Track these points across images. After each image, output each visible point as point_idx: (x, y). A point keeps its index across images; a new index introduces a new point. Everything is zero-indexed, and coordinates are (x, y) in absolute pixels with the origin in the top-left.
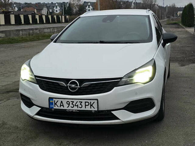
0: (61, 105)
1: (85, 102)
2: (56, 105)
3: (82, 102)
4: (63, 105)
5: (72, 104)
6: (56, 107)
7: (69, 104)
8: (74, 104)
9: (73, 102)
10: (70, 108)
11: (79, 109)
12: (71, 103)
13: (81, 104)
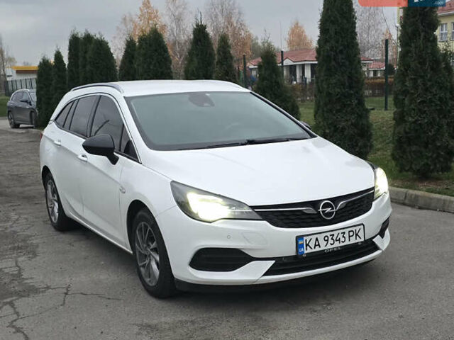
0: (315, 245)
1: (349, 232)
2: (308, 247)
3: (344, 233)
4: (319, 245)
5: (332, 239)
6: (309, 251)
7: (327, 240)
8: (334, 238)
9: (333, 235)
10: (329, 246)
11: (342, 244)
12: (330, 238)
13: (343, 237)
